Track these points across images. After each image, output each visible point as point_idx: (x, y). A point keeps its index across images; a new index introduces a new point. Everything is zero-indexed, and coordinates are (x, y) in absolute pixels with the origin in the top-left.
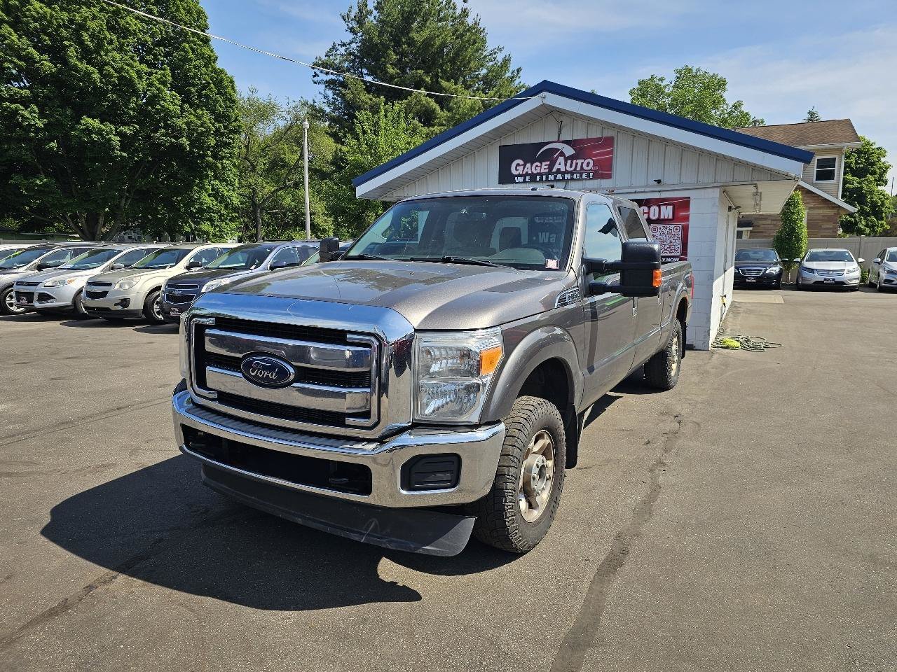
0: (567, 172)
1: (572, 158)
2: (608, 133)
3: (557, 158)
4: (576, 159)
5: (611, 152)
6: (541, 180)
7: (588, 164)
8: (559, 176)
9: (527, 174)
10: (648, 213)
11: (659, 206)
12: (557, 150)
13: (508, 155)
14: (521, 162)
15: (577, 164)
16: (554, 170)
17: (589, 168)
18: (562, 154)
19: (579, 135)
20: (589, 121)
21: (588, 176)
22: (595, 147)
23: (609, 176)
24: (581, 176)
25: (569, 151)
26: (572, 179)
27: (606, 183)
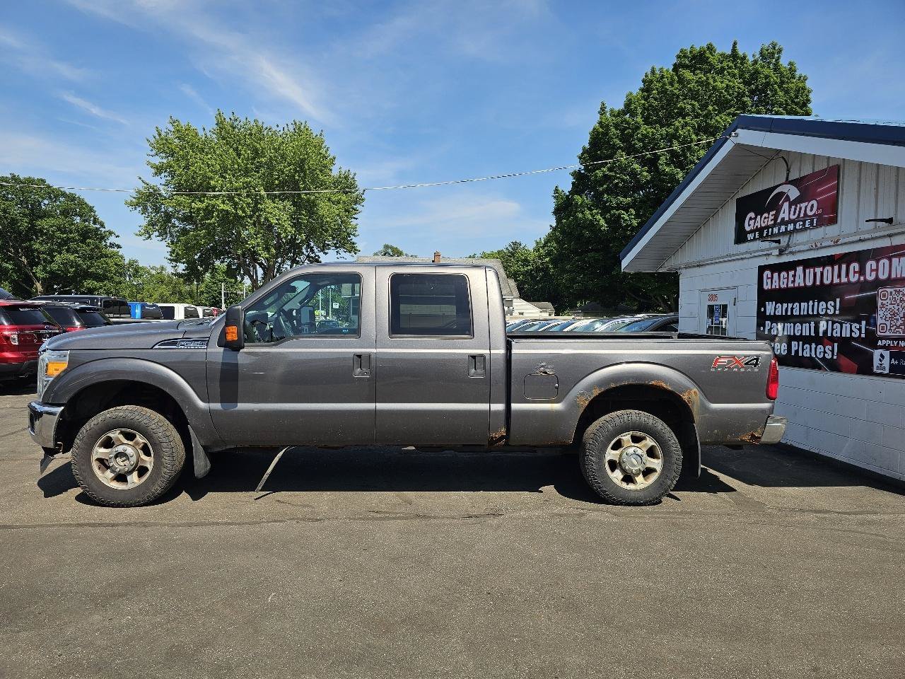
0: (791, 222)
1: (796, 201)
3: (783, 204)
4: (800, 203)
5: (838, 186)
6: (768, 235)
7: (811, 207)
8: (783, 228)
9: (757, 229)
10: (877, 270)
11: (890, 259)
12: (782, 194)
13: (743, 208)
14: (752, 215)
15: (800, 208)
16: (779, 221)
17: (813, 212)
18: (788, 198)
19: (807, 171)
21: (812, 223)
22: (820, 184)
23: (833, 221)
24: (804, 224)
25: (794, 193)
26: (795, 230)
27: (831, 231)
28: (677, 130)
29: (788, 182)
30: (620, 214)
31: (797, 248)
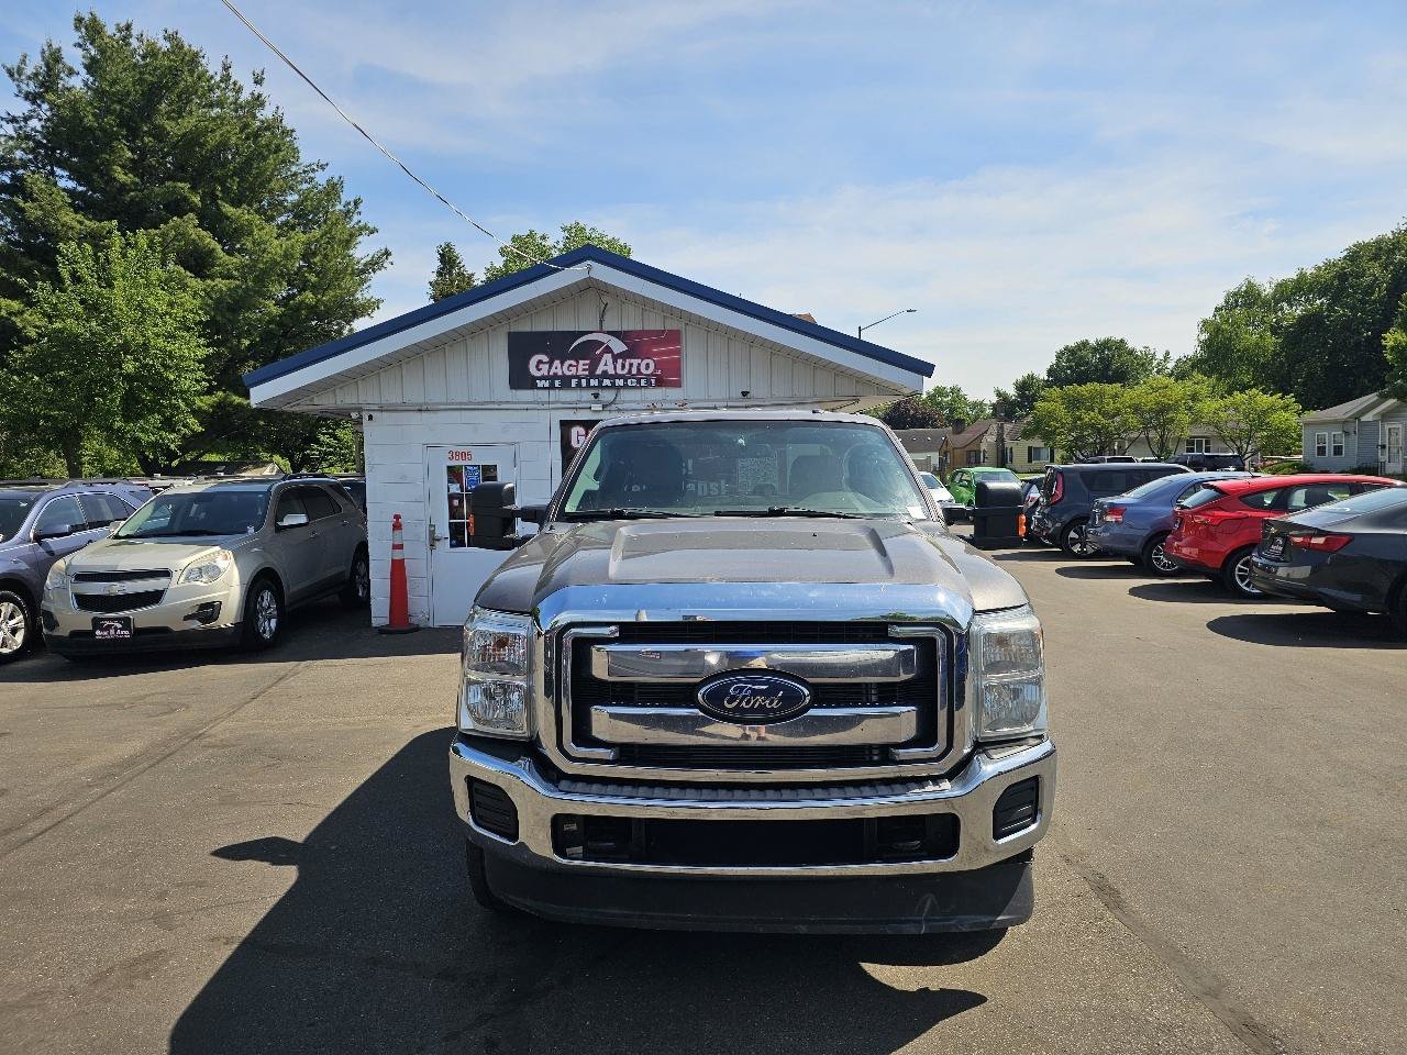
0: (620, 377)
1: (623, 355)
2: (672, 325)
3: (601, 355)
4: (629, 358)
5: (678, 352)
6: (579, 385)
7: (647, 366)
8: (607, 382)
9: (556, 376)
12: (600, 343)
13: (521, 348)
14: (545, 358)
15: (631, 365)
16: (599, 372)
17: (649, 372)
18: (608, 350)
19: (631, 324)
20: (646, 304)
21: (648, 382)
22: (656, 344)
23: (678, 384)
24: (639, 381)
25: (618, 346)
26: (626, 386)
27: (672, 394)
29: (602, 331)
31: (625, 406)
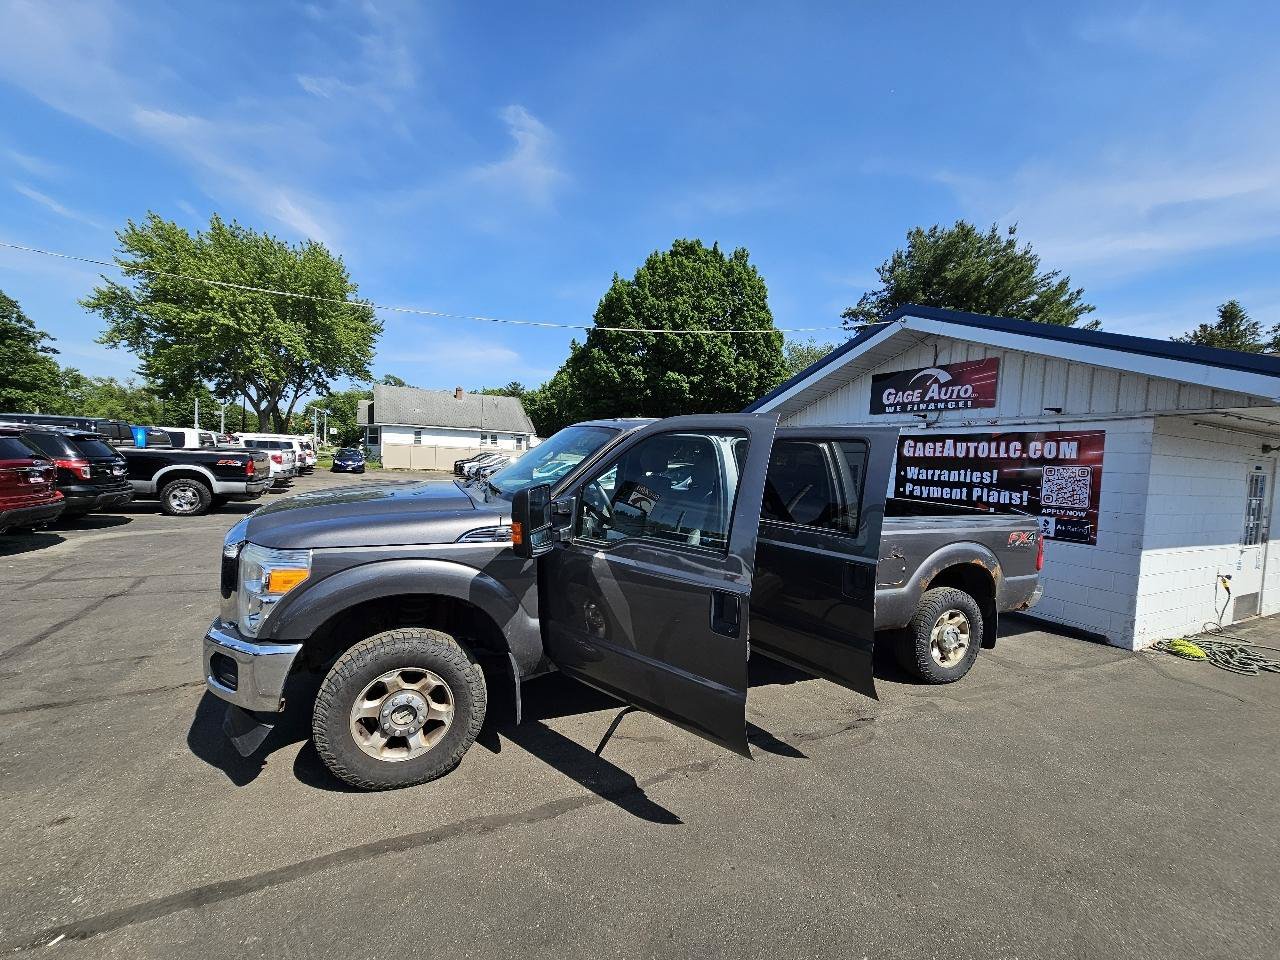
0: (941, 401)
1: (947, 384)
3: (931, 385)
4: (952, 386)
5: (996, 377)
6: (912, 409)
7: (966, 391)
8: (932, 406)
9: (898, 403)
10: (1042, 450)
11: (1058, 442)
12: (931, 376)
13: (880, 383)
14: (893, 391)
15: (953, 391)
16: (927, 399)
17: (967, 395)
18: (936, 381)
19: (959, 358)
20: (969, 344)
21: (966, 404)
22: (977, 371)
23: (991, 405)
24: (957, 404)
25: (945, 377)
26: (946, 408)
27: (987, 413)
28: (678, 304)
29: (934, 366)
30: (631, 369)
31: (947, 424)
